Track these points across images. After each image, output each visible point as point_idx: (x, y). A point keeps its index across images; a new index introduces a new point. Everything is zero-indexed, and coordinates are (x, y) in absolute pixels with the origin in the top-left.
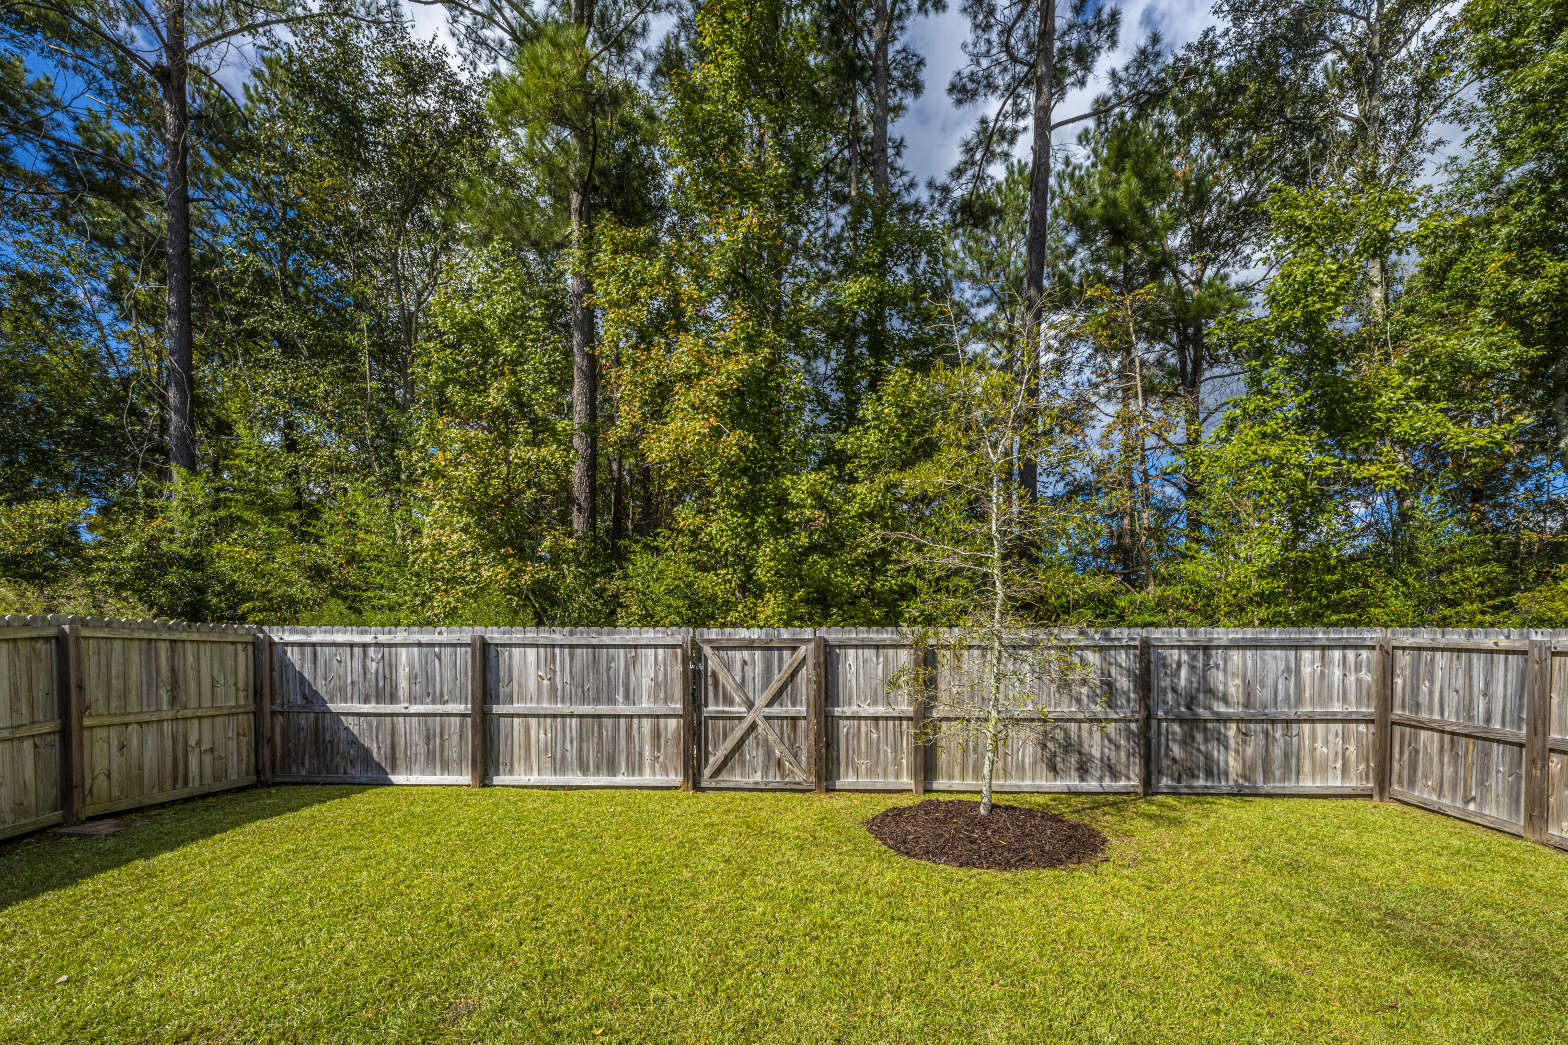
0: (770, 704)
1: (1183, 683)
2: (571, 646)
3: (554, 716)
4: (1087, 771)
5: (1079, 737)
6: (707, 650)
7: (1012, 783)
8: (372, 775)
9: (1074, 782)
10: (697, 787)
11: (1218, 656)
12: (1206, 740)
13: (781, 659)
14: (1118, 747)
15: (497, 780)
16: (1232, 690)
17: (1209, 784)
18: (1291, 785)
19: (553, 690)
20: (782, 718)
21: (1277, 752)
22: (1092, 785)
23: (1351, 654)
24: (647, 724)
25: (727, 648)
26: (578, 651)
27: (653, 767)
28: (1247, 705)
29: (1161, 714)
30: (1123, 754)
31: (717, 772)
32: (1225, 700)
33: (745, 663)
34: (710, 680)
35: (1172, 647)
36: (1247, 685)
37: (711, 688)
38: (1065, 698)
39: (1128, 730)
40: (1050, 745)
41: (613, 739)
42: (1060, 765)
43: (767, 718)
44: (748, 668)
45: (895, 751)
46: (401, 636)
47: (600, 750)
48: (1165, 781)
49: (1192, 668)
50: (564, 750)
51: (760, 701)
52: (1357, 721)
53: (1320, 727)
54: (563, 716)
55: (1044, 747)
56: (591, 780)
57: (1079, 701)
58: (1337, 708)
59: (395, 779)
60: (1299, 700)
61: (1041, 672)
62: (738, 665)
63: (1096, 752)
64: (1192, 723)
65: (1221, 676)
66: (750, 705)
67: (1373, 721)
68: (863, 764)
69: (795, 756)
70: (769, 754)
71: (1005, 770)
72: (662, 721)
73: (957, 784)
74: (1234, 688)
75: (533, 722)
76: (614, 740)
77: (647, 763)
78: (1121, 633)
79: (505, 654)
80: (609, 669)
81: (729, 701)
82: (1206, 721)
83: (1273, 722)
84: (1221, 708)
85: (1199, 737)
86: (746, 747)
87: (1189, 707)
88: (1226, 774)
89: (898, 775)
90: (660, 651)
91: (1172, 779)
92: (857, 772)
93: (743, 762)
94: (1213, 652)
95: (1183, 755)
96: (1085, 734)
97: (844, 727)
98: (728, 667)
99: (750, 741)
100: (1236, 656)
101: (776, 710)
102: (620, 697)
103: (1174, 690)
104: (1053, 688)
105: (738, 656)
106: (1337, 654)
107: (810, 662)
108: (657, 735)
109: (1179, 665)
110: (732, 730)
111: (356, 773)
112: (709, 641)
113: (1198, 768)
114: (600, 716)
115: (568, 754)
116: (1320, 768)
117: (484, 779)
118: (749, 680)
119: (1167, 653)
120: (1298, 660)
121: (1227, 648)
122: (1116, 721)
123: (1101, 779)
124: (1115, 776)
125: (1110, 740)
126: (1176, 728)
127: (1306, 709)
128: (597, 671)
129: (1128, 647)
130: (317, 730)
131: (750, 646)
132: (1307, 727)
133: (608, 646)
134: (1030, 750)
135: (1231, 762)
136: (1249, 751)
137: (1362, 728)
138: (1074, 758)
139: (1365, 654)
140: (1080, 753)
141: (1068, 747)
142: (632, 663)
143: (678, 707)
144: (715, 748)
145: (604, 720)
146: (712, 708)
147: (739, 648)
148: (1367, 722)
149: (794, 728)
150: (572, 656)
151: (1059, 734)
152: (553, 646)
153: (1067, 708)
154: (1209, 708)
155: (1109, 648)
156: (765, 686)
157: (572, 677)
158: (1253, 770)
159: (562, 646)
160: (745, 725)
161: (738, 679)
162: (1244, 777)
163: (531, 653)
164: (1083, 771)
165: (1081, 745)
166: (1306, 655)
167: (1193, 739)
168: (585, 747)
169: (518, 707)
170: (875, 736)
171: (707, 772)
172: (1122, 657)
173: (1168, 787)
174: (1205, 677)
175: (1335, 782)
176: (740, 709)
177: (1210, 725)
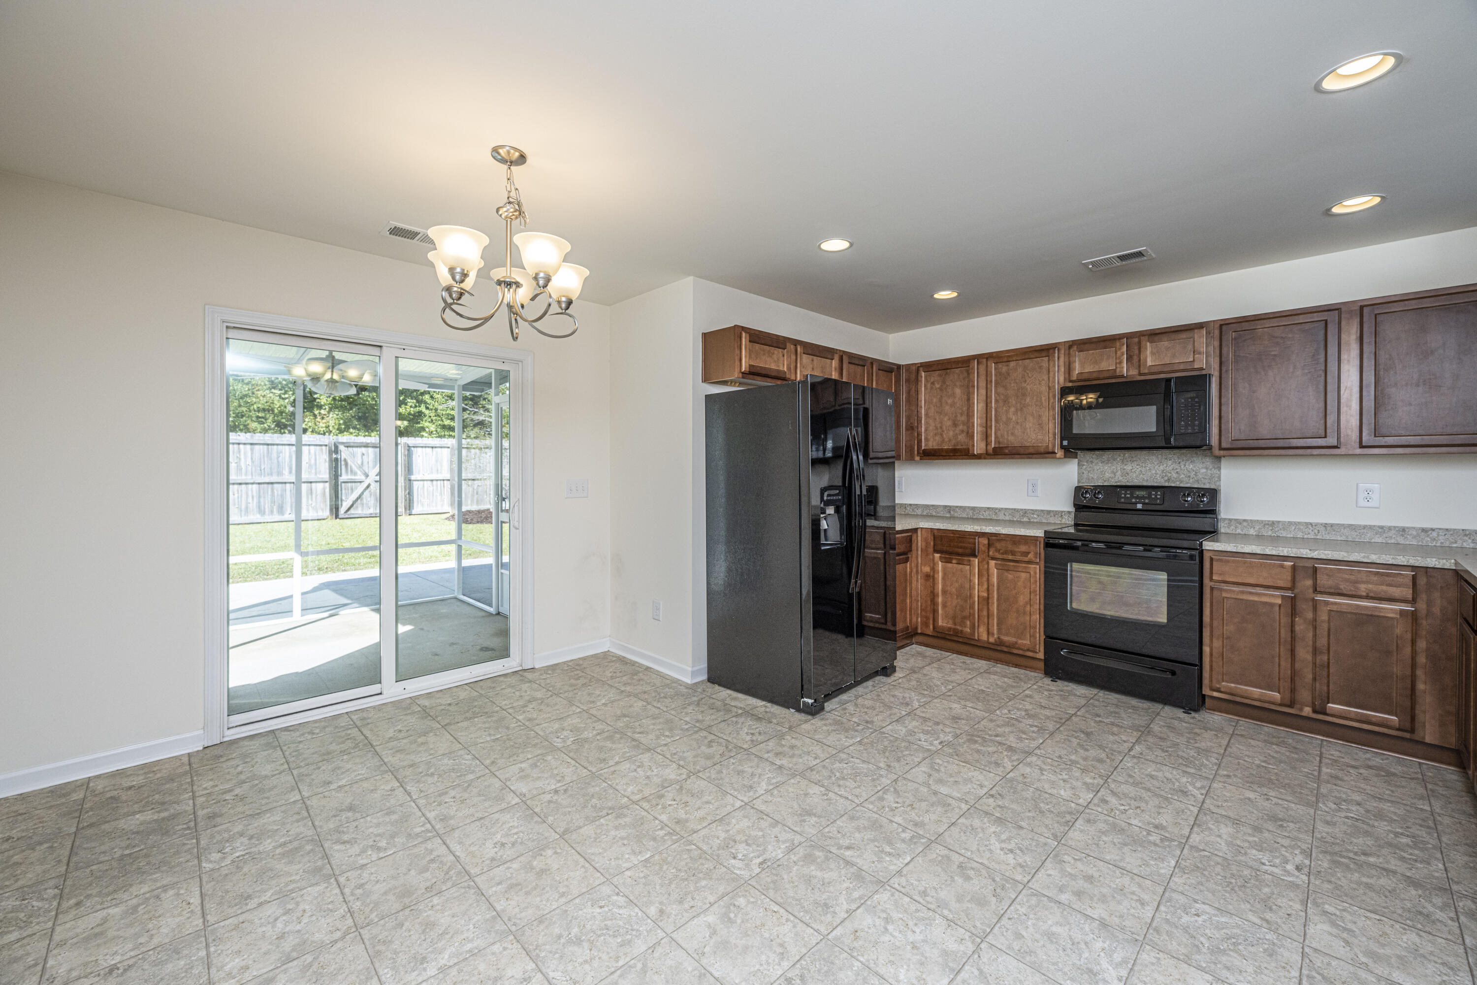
2: (252, 444)
6: (341, 447)
10: (337, 518)
24: (304, 486)
25: (353, 447)
26: (257, 447)
27: (308, 510)
31: (349, 509)
33: (363, 454)
34: (343, 463)
37: (343, 467)
41: (282, 496)
44: (365, 457)
45: (441, 495)
47: (273, 502)
50: (247, 503)
51: (372, 473)
54: (246, 484)
56: (267, 518)
62: (359, 455)
66: (367, 476)
68: (426, 502)
72: (313, 484)
77: (305, 507)
80: (278, 457)
81: (355, 474)
86: (364, 496)
89: (442, 506)
90: (312, 448)
93: (362, 504)
97: (416, 485)
98: (353, 455)
99: (367, 493)
105: (359, 450)
108: (311, 491)
110: (356, 488)
112: (342, 443)
114: (272, 483)
115: (250, 506)
118: (365, 463)
128: (270, 458)
131: (366, 446)
133: (277, 445)
143: (326, 476)
144: (347, 498)
145: (275, 485)
146: (345, 477)
147: (360, 447)
150: (252, 450)
152: (239, 444)
156: (374, 466)
157: (253, 462)
159: (245, 444)
160: (365, 485)
161: (360, 462)
168: (262, 500)
170: (431, 489)
171: (343, 510)
176: (363, 478)
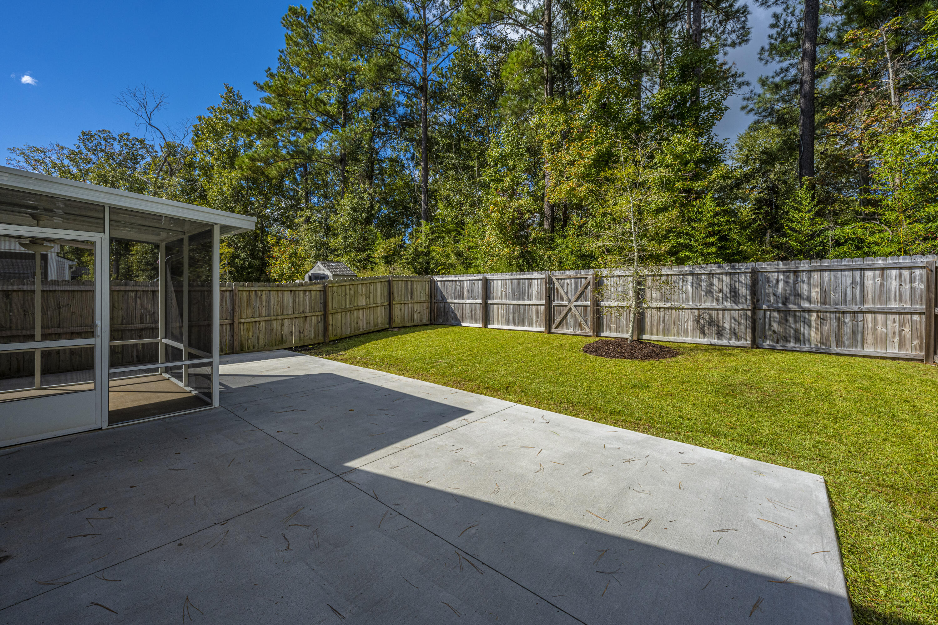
0: (576, 301)
1: (780, 290)
2: (511, 279)
3: (506, 304)
4: (722, 335)
5: (718, 318)
6: (554, 280)
7: (681, 339)
8: (457, 322)
9: (715, 341)
10: (549, 332)
11: (804, 276)
12: (796, 322)
13: (581, 282)
14: (740, 324)
15: (489, 326)
16: (813, 294)
17: (797, 346)
18: (858, 350)
19: (506, 295)
20: (581, 306)
21: (847, 330)
22: (724, 342)
23: (906, 273)
24: (534, 307)
25: (562, 279)
26: (513, 281)
27: (536, 324)
28: (824, 303)
29: (765, 307)
30: (743, 327)
31: (557, 327)
32: (809, 300)
33: (568, 284)
34: (555, 291)
35: (773, 272)
36: (824, 292)
37: (556, 295)
38: (710, 298)
39: (746, 315)
40: (702, 321)
42: (706, 331)
43: (575, 306)
44: (569, 287)
45: (627, 321)
46: (465, 278)
47: (519, 317)
48: (768, 343)
49: (787, 282)
50: (509, 317)
51: (573, 299)
52: (912, 313)
53: (880, 317)
54: (509, 305)
55: (698, 322)
56: (517, 328)
57: (717, 300)
58: (894, 305)
59: (463, 324)
60: (863, 300)
61: (697, 285)
62: (565, 285)
63: (727, 326)
64: (786, 313)
65: (805, 287)
66: (569, 300)
67: (924, 314)
68: (613, 326)
69: (586, 322)
70: (576, 320)
71: (678, 332)
72: (539, 307)
73: (654, 337)
74: (815, 293)
75: (500, 306)
76: (524, 313)
77: (534, 322)
78: (742, 266)
79: (492, 282)
80: (523, 287)
82: (795, 311)
83: (844, 312)
84: (806, 305)
85: (791, 320)
86: (568, 318)
87: (784, 304)
88: (809, 341)
90: (539, 280)
91: (773, 341)
92: (610, 329)
93: (567, 324)
94: (800, 274)
95: (780, 329)
96: (721, 316)
97: (605, 311)
98: (562, 286)
99: (569, 315)
100: (816, 276)
101: (579, 303)
102: (526, 298)
103: (774, 295)
104: (703, 293)
105: (566, 281)
106: (894, 273)
107: (591, 283)
108: (537, 312)
109: (778, 281)
110: (563, 311)
111: (453, 322)
112: (555, 276)
113: (790, 337)
114: (519, 305)
116: (880, 341)
117: (485, 326)
118: (569, 291)
119: (770, 275)
120: (862, 277)
121: (809, 271)
122: (738, 310)
123: (730, 339)
124: (738, 338)
125: (735, 320)
126: (776, 315)
127: (869, 305)
128: (519, 288)
129: (745, 273)
130: (445, 308)
131: (570, 278)
132: (869, 317)
133: (522, 279)
134: (690, 323)
135: (813, 334)
136: (826, 329)
137: (916, 318)
138: (714, 329)
139: (918, 272)
140: (718, 326)
141: (711, 323)
142: (530, 285)
143: (543, 302)
144: (557, 318)
145: (521, 306)
146: (556, 302)
147: (566, 279)
148: (920, 314)
149: (586, 310)
150: (511, 283)
151: (706, 316)
152: (506, 280)
153: (710, 304)
154: (798, 305)
155: (735, 273)
156: (575, 293)
157: (511, 291)
158: (828, 339)
159: (508, 280)
160: (567, 309)
161: (565, 290)
162: (822, 343)
163: (500, 282)
164: (720, 334)
165: (718, 322)
166: (869, 274)
167: (787, 321)
168: (515, 316)
169: (495, 301)
170: (618, 315)
171: (554, 326)
172: (743, 278)
173: (769, 345)
174: (795, 288)
175: (893, 350)
176: (566, 303)
177: (798, 314)
